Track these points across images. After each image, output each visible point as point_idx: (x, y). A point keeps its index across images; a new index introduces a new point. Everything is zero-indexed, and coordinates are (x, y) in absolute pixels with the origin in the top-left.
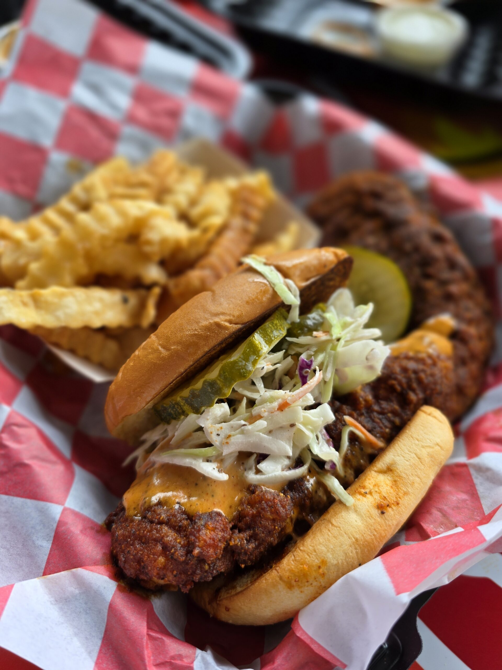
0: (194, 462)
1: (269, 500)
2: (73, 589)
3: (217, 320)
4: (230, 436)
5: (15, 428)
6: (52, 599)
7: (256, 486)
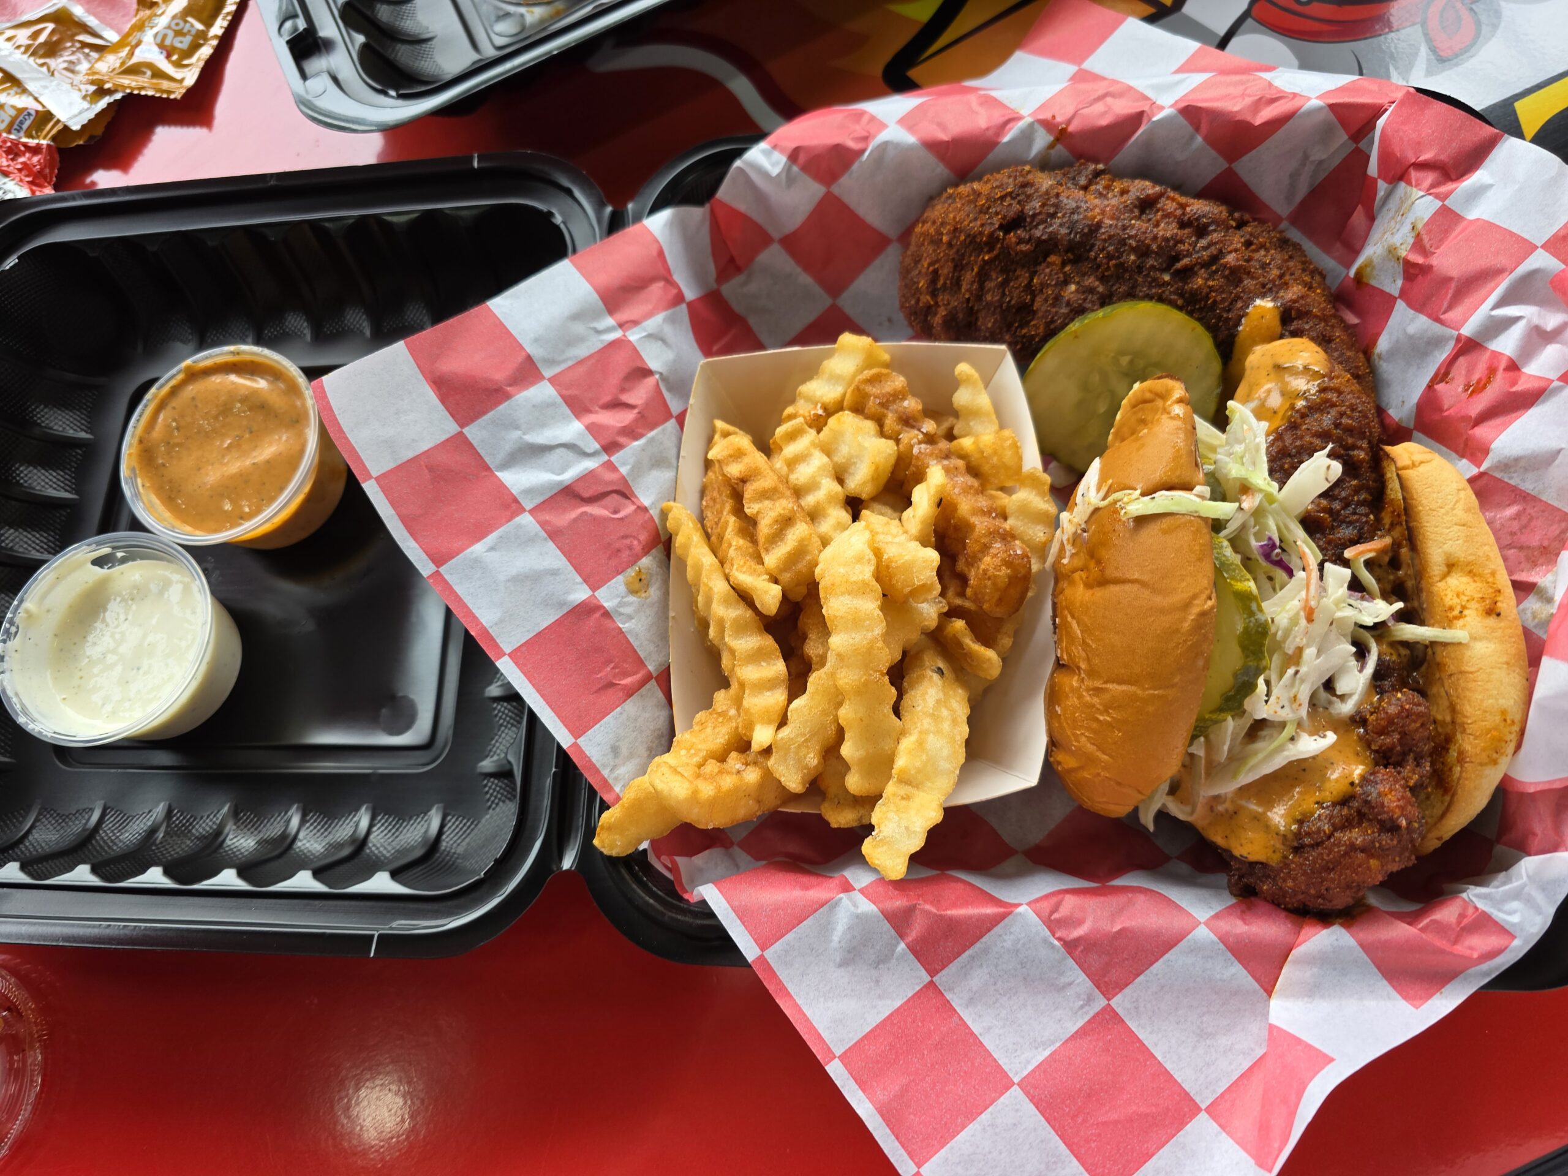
0: (1286, 753)
1: (1400, 713)
2: (1308, 974)
3: (1195, 611)
4: (1295, 697)
5: (1055, 916)
6: (1306, 999)
7: (1358, 712)
